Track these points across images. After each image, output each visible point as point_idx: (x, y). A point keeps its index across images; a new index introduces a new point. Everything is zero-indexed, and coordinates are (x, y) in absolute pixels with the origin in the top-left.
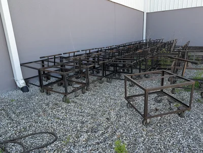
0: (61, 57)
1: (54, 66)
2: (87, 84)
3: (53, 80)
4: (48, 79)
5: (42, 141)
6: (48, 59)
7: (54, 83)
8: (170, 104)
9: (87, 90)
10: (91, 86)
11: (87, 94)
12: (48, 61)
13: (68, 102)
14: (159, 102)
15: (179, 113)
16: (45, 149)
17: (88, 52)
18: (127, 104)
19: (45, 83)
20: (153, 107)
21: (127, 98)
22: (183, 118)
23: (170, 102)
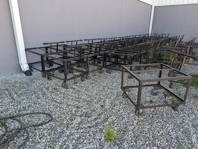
0: (64, 45)
2: (87, 73)
3: (55, 66)
4: (51, 65)
5: (38, 121)
7: (56, 69)
9: (86, 78)
12: (51, 48)
13: (67, 88)
15: (173, 106)
16: (40, 127)
18: (123, 94)
20: (148, 99)
21: (123, 88)
22: (177, 112)
23: (166, 96)
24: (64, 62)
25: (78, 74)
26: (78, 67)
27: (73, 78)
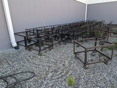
0: (37, 30)
1: (33, 35)
2: (52, 45)
3: (32, 43)
4: (30, 42)
5: (27, 77)
6: (30, 31)
7: (33, 44)
8: (100, 57)
9: (52, 49)
10: (54, 46)
11: (52, 51)
12: (30, 32)
13: (41, 55)
14: (94, 56)
15: (105, 62)
16: (28, 81)
17: (53, 27)
18: (75, 57)
19: (28, 44)
20: (90, 59)
21: (75, 53)
22: (107, 65)
26: (46, 42)
27: (44, 49)
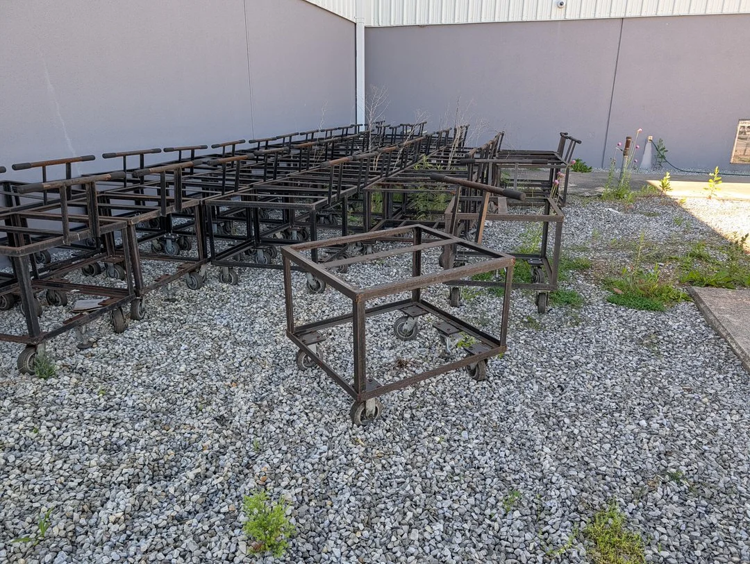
0: (5, 183)
8: (443, 341)
13: (48, 373)
15: (473, 366)
18: (298, 355)
20: (389, 356)
21: (296, 333)
22: (485, 384)
23: (443, 335)
24: (13, 261)
25: (92, 303)
26: (86, 272)
27: (68, 326)
